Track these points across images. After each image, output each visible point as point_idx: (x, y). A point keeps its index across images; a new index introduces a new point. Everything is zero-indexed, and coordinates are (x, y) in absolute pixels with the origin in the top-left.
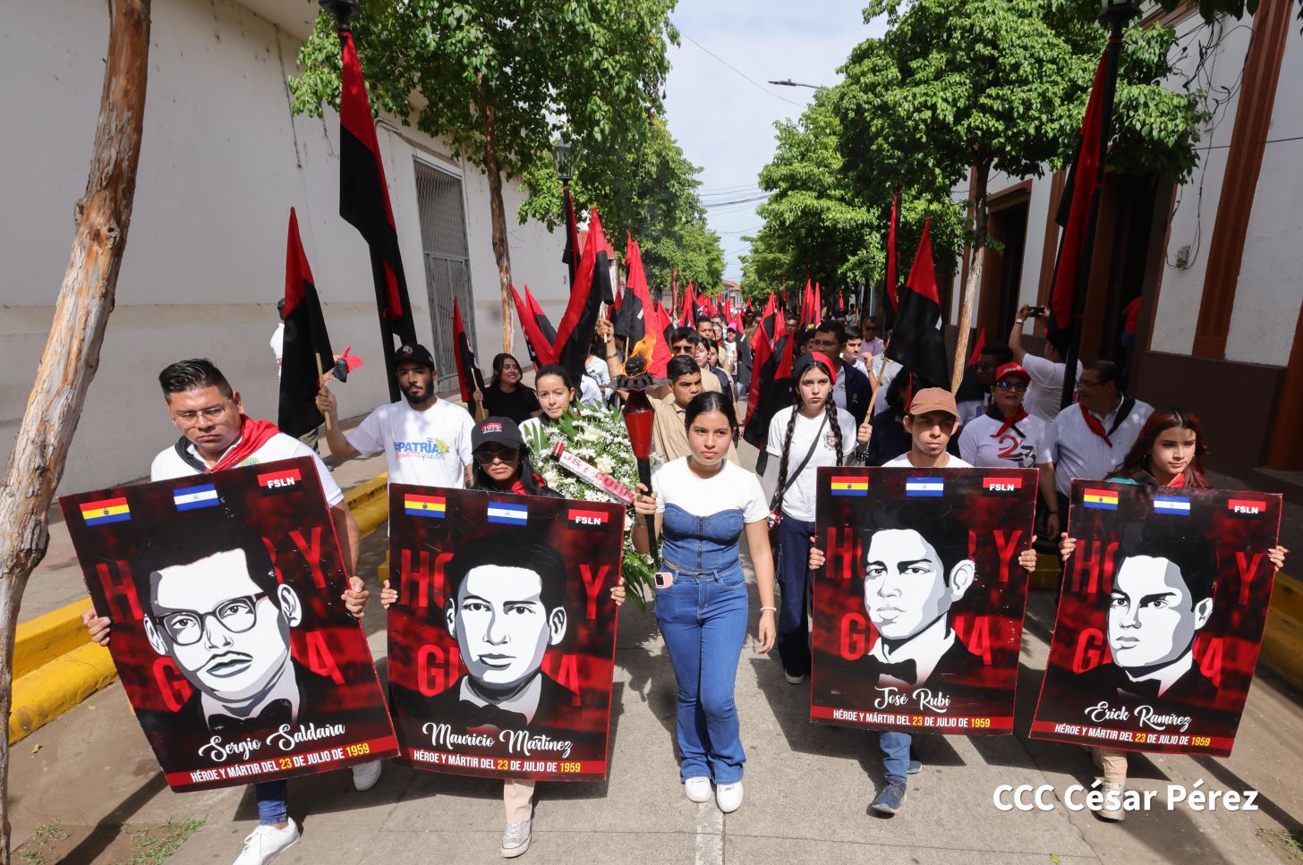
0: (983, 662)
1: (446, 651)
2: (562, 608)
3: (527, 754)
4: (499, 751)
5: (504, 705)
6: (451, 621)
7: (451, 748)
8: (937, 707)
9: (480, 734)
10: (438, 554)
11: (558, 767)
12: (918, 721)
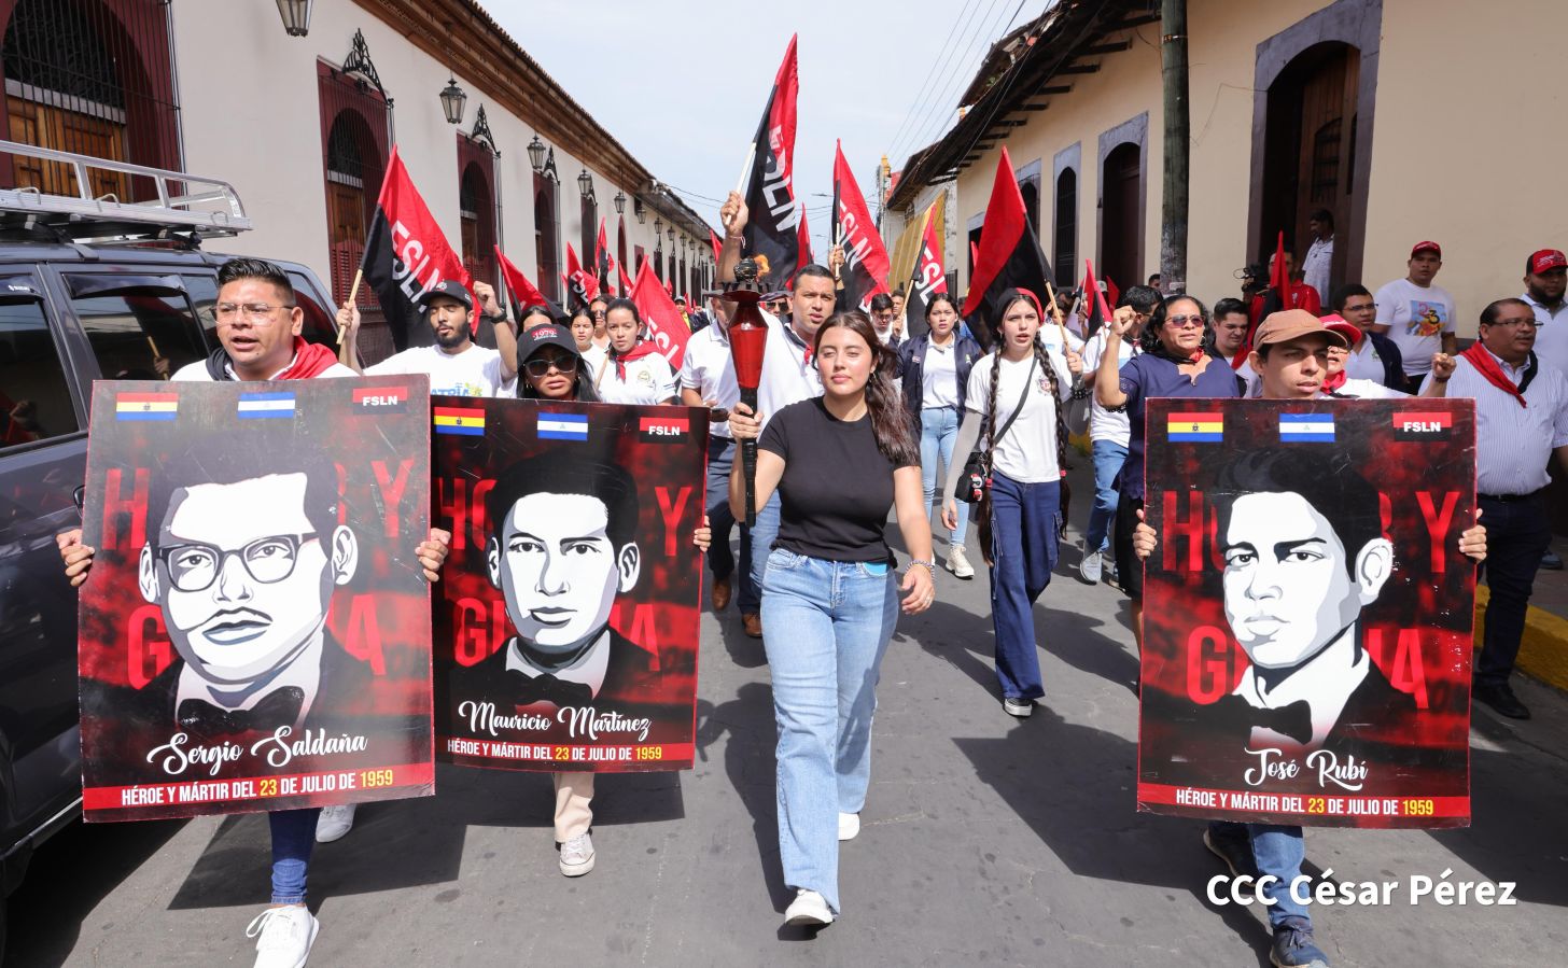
0: (1415, 703)
1: (488, 605)
2: (634, 544)
3: (594, 738)
4: (557, 736)
5: (563, 674)
6: (495, 567)
7: (495, 734)
8: (1347, 781)
9: (532, 714)
10: (477, 481)
11: (634, 754)
12: (1317, 805)
